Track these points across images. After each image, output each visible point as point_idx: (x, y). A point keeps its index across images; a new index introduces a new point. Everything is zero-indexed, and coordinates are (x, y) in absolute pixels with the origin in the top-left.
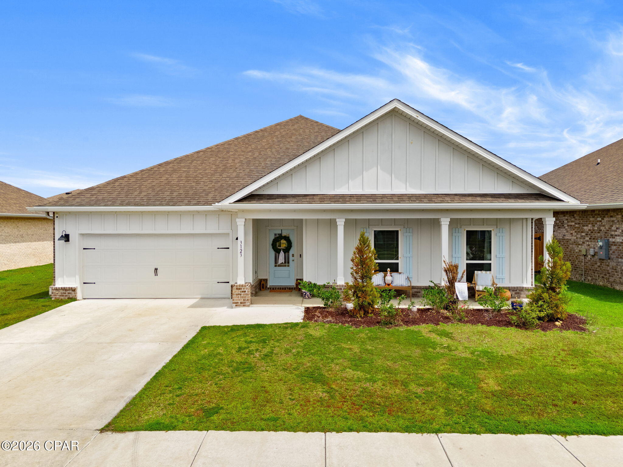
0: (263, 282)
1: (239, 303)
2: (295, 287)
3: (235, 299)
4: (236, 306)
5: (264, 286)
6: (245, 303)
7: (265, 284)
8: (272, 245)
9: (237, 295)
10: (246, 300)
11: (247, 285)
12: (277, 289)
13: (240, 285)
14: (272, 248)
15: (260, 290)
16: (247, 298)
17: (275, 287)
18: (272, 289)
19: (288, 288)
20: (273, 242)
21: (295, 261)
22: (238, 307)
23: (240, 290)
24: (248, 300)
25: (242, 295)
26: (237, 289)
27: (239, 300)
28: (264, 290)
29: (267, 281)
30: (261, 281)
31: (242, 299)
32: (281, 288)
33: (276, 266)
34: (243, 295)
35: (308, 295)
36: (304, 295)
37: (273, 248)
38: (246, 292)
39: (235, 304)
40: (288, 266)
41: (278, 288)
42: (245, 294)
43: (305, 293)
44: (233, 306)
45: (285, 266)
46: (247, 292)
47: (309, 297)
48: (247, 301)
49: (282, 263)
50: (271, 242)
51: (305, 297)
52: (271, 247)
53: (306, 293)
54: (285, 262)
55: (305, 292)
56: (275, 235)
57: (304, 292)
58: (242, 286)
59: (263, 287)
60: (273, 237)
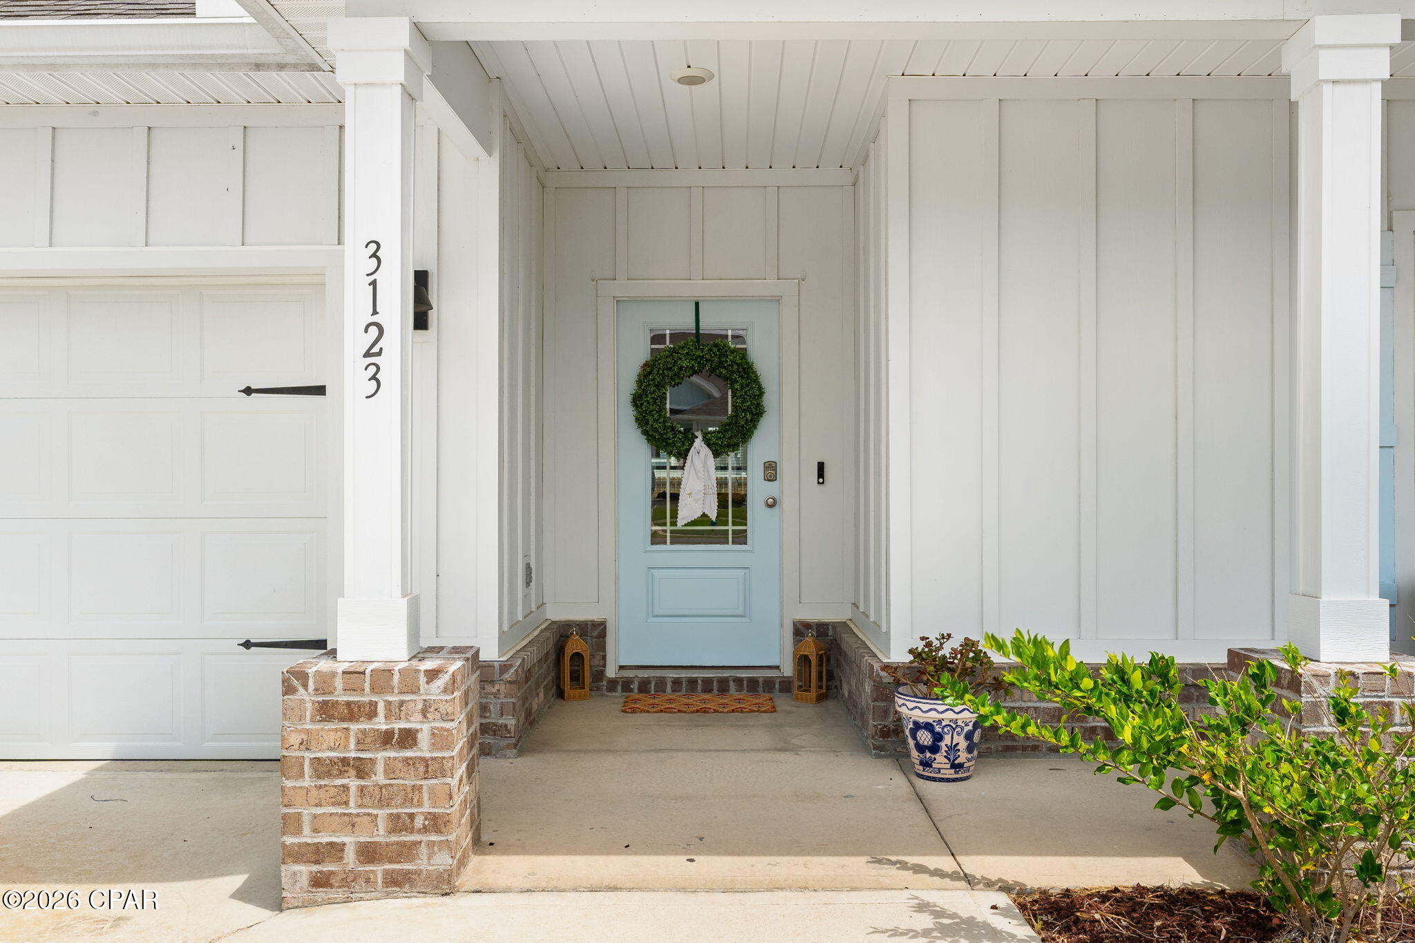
0: (575, 645)
1: (350, 855)
2: (788, 670)
3: (307, 812)
4: (320, 882)
5: (587, 668)
6: (407, 851)
7: (592, 656)
8: (637, 400)
9: (323, 769)
10: (419, 822)
11: (432, 675)
12: (669, 689)
13: (353, 674)
14: (637, 420)
15: (561, 694)
16: (427, 808)
17: (658, 673)
18: (635, 686)
19: (739, 681)
20: (640, 382)
21: (788, 503)
22: (339, 894)
23: (354, 727)
24: (436, 823)
25: (380, 778)
26: (326, 711)
27: (351, 823)
28: (581, 698)
29: (603, 635)
30: (562, 633)
31: (382, 813)
32: (692, 682)
33: (656, 539)
34: (390, 771)
35: (953, 748)
36: (921, 748)
37: (642, 421)
38: (424, 739)
39: (304, 870)
40: (740, 538)
41: (677, 682)
42: (406, 760)
43: (925, 738)
44: (286, 882)
45: (721, 538)
46: (434, 746)
47: (961, 766)
48: (425, 830)
49: (704, 520)
50: (629, 385)
51: (926, 764)
52: (629, 413)
53: (938, 737)
54: (722, 518)
55: (928, 727)
56: (657, 338)
57: (917, 726)
58: (382, 679)
59: (577, 678)
60: (640, 352)
